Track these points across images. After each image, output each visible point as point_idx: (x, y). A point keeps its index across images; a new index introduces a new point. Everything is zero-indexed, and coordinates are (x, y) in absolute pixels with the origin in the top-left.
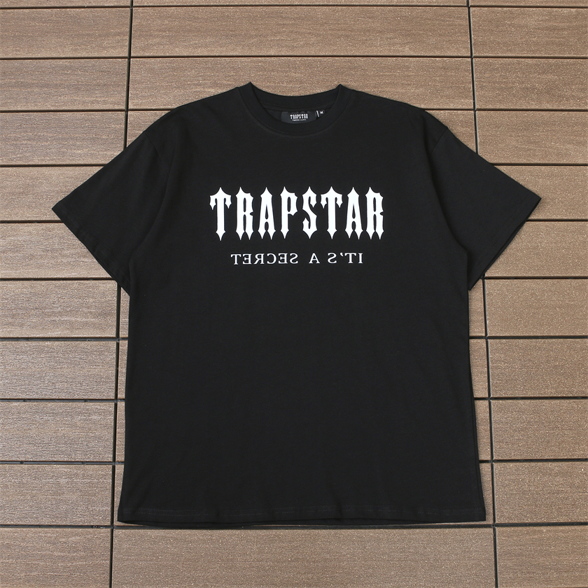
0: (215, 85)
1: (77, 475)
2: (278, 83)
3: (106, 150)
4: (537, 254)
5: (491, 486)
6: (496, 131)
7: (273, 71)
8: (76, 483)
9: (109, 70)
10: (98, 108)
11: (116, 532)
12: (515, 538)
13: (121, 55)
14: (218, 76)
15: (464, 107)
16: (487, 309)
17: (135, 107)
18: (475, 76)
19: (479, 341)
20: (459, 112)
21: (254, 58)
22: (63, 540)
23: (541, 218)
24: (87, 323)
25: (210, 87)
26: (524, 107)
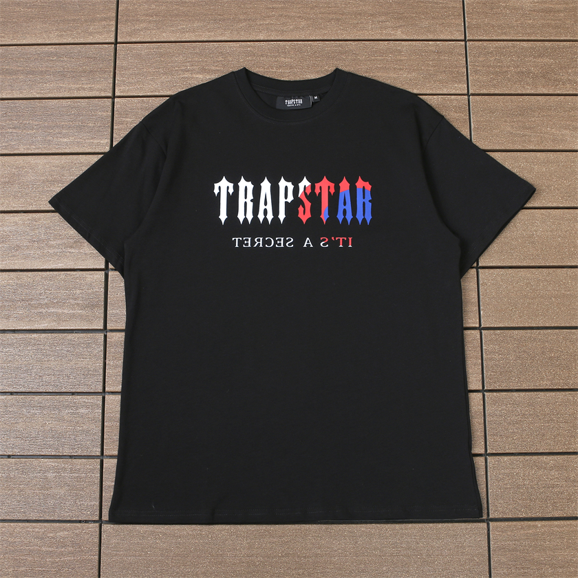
0: (203, 71)
1: (64, 469)
2: (268, 68)
3: (92, 138)
4: (533, 243)
5: (485, 480)
6: (491, 117)
7: (262, 55)
8: (64, 477)
9: (95, 56)
10: (84, 95)
11: (105, 527)
12: (509, 533)
13: (107, 41)
14: (206, 62)
15: (458, 92)
16: (481, 299)
17: (122, 94)
18: (468, 60)
19: (473, 332)
20: (453, 97)
21: (243, 43)
22: (51, 535)
23: (536, 205)
24: (74, 315)
25: (198, 73)
26: (520, 92)
